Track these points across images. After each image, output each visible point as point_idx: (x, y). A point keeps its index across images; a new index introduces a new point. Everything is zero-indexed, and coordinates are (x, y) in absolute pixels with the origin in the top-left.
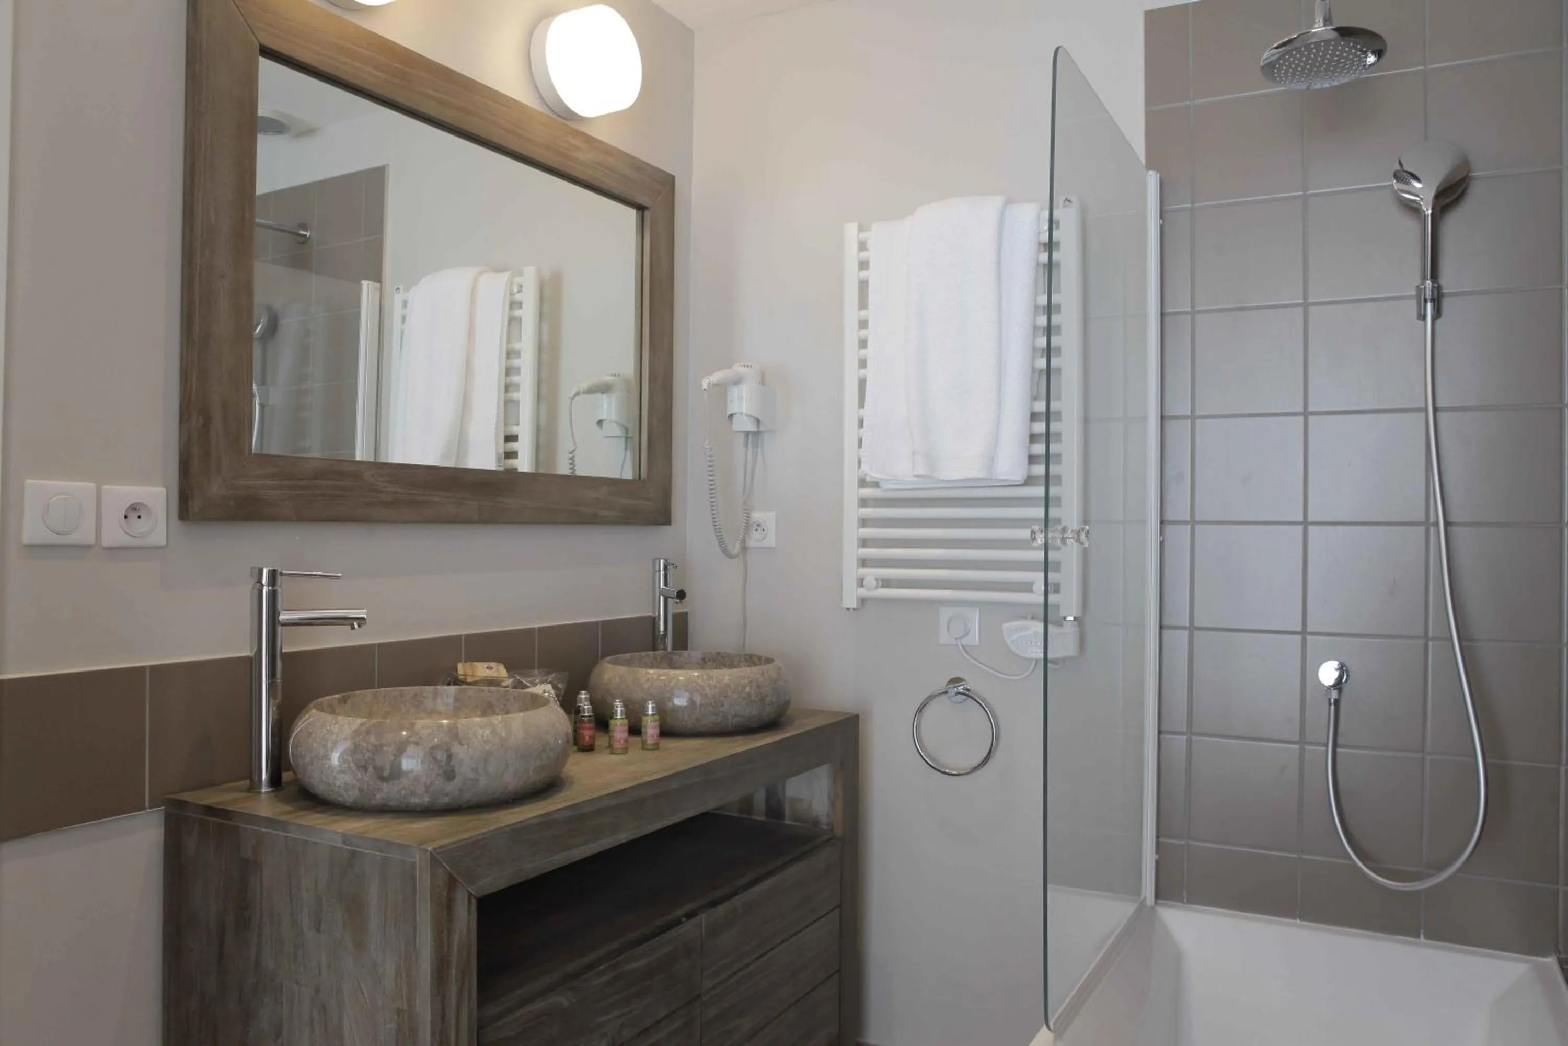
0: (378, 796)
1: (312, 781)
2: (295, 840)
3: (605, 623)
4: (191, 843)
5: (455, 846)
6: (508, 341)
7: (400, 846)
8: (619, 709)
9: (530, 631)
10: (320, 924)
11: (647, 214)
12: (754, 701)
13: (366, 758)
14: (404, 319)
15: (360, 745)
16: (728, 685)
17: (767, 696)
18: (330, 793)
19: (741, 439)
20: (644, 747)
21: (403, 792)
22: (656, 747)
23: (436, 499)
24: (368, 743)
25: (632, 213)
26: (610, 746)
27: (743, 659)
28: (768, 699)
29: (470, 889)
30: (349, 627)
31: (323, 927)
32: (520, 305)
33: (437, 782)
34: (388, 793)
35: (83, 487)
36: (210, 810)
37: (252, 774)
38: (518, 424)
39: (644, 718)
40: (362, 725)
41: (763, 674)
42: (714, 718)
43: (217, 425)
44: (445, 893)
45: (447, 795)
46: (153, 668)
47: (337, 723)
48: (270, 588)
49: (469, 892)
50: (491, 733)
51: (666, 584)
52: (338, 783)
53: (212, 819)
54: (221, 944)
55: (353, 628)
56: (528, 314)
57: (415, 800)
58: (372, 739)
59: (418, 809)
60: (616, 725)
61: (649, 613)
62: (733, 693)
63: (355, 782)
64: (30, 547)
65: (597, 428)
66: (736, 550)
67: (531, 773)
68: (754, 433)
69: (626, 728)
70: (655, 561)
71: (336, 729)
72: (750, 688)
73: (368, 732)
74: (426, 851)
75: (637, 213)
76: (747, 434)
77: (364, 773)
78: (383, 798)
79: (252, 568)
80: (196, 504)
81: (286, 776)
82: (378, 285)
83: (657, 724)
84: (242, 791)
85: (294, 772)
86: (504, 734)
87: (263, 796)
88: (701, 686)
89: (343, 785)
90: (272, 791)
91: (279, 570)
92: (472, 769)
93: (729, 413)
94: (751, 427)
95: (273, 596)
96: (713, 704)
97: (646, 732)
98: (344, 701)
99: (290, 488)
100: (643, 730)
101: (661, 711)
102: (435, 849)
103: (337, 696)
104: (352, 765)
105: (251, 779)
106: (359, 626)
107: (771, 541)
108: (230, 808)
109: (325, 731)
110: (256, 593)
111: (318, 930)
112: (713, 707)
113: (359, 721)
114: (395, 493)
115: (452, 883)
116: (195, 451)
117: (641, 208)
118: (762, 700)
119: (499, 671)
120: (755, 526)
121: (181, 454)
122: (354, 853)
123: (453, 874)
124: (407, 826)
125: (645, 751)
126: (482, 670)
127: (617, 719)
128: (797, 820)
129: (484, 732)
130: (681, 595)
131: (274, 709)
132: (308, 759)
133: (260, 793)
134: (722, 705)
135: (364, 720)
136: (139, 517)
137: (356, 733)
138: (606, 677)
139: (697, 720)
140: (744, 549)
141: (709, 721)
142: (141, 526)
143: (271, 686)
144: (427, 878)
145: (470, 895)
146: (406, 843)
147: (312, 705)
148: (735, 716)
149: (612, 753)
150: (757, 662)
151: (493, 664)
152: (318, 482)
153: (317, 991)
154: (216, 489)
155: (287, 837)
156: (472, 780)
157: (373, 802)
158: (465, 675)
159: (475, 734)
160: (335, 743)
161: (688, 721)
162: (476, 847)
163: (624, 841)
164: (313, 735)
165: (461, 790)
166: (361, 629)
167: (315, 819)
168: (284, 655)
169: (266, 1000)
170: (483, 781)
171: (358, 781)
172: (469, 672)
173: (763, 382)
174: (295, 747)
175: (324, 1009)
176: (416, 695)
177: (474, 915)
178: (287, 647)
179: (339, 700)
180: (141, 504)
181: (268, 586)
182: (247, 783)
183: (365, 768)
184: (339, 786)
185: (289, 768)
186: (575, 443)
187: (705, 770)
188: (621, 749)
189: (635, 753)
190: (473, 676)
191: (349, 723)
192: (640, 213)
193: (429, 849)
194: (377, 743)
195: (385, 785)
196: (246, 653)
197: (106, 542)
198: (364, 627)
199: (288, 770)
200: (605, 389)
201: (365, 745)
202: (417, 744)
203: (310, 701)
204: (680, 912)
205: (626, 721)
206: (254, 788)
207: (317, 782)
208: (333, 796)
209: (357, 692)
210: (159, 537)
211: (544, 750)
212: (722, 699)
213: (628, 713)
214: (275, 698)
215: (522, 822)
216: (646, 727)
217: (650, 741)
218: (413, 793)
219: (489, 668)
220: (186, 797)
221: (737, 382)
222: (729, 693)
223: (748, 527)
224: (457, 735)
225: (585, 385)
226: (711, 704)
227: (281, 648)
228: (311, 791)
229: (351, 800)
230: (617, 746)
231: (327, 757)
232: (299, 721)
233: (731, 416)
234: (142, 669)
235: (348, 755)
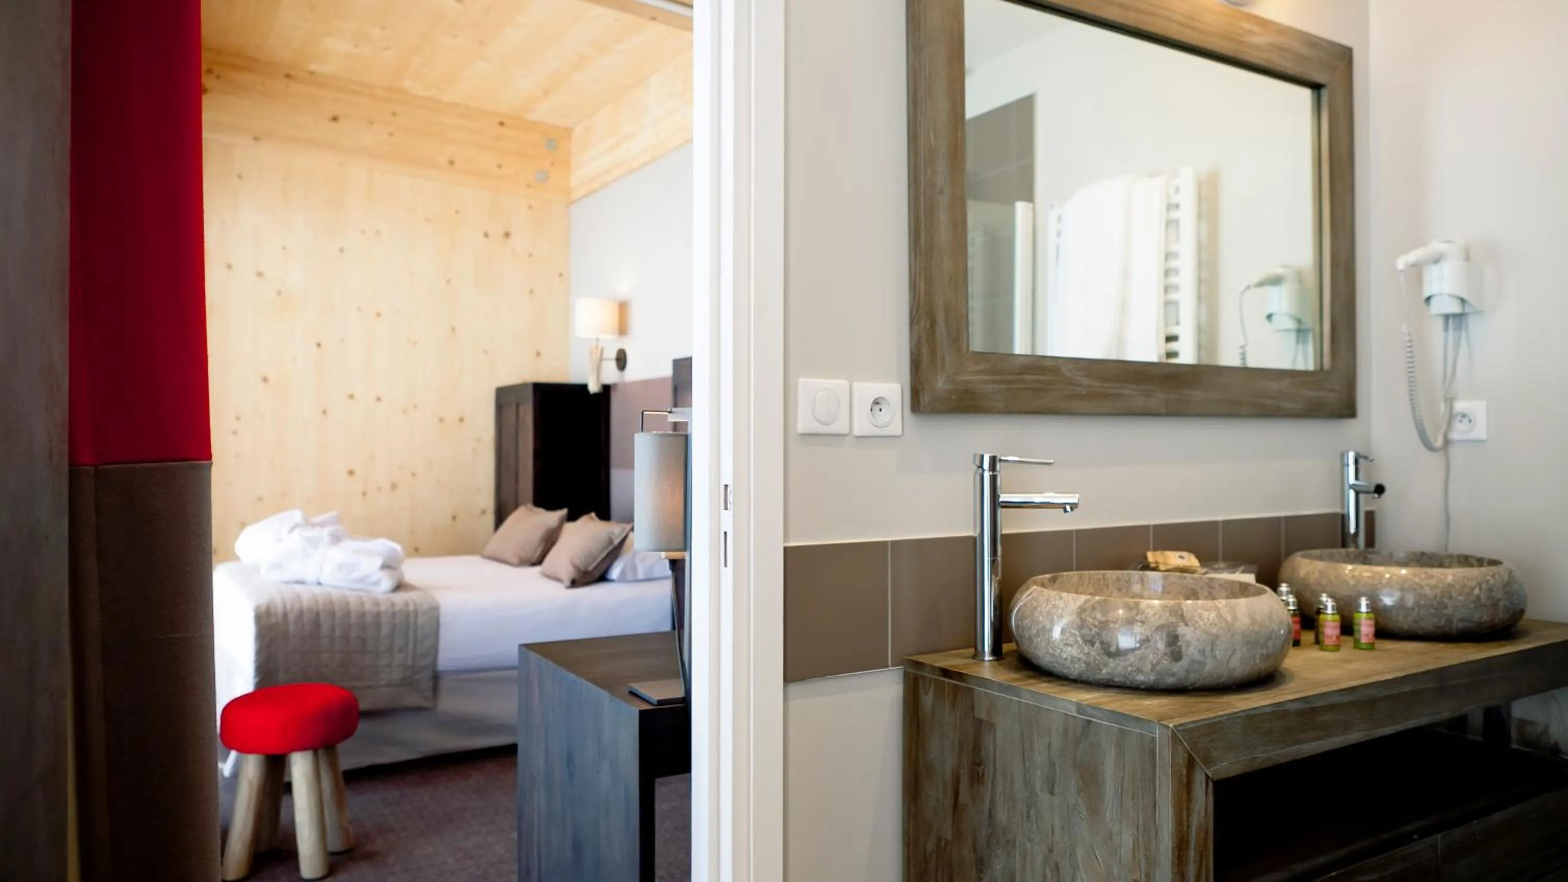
0: (1104, 671)
1: (1037, 652)
2: (1028, 705)
3: (1288, 519)
4: (927, 700)
5: (1195, 725)
6: (1167, 244)
7: (1138, 719)
8: (1329, 603)
9: (1214, 524)
10: (1053, 788)
11: (1325, 93)
12: (1485, 606)
13: (1093, 633)
14: (1059, 234)
15: (1086, 621)
16: (1450, 585)
17: (1499, 600)
18: (1056, 665)
19: (1440, 323)
20: (1357, 645)
21: (1130, 669)
22: (1371, 647)
23: (1125, 392)
24: (1094, 619)
25: (1306, 94)
26: (1318, 642)
27: (1455, 560)
28: (1502, 604)
29: (1207, 771)
30: (1062, 510)
31: (1057, 789)
32: (1177, 206)
33: (1164, 662)
34: (1112, 669)
35: (838, 384)
36: (946, 672)
37: (974, 643)
38: (1178, 323)
39: (1356, 615)
40: (1087, 601)
41: (1493, 576)
42: (1435, 620)
43: (941, 326)
44: (1185, 772)
45: (1173, 675)
46: (894, 543)
47: (1061, 598)
48: (991, 473)
49: (1206, 775)
50: (1216, 616)
51: (1357, 478)
52: (1064, 656)
53: (947, 680)
54: (956, 794)
55: (1065, 511)
56: (1187, 215)
57: (1141, 678)
58: (1099, 616)
59: (1143, 687)
60: (1327, 620)
61: (1338, 510)
62: (1460, 594)
63: (1082, 656)
64: (804, 435)
65: (1266, 322)
66: (1439, 443)
67: (1257, 661)
68: (1455, 316)
69: (1338, 624)
70: (1343, 455)
71: (1061, 604)
72: (1480, 589)
73: (1094, 609)
74: (1168, 727)
75: (1313, 93)
76: (1447, 317)
77: (1091, 648)
78: (1109, 674)
79: (975, 456)
80: (925, 398)
81: (1006, 647)
82: (1030, 205)
83: (1372, 622)
84: (967, 658)
85: (1017, 643)
86: (1229, 619)
87: (987, 664)
88: (1418, 584)
89: (1069, 657)
90: (994, 660)
91: (998, 457)
92: (1200, 651)
93: (1426, 295)
94: (1454, 308)
95: (993, 479)
96: (1436, 605)
97: (1359, 631)
98: (1053, 580)
99: (1000, 382)
100: (1356, 628)
101: (1376, 609)
102: (1175, 726)
103: (1048, 576)
104: (1079, 639)
105: (976, 648)
106: (1072, 509)
107: (1480, 432)
108: (965, 672)
109: (1050, 606)
110: (978, 477)
111: (1052, 793)
112: (1436, 609)
113: (1083, 598)
114: (1090, 386)
115: (1191, 764)
116: (925, 350)
117: (1316, 87)
118: (1495, 605)
119: (1191, 560)
120: (1459, 417)
121: (912, 354)
122: (1089, 722)
123: (1191, 752)
124: (1136, 702)
125: (1357, 651)
126: (1174, 558)
127: (1328, 614)
128: (1526, 743)
129: (1209, 615)
130: (1380, 489)
131: (996, 585)
132: (1034, 632)
133: (983, 660)
134: (1446, 608)
135: (1088, 597)
136: (881, 410)
137: (1082, 610)
138: (1302, 573)
139: (1415, 621)
140: (1447, 442)
141: (1429, 624)
142: (884, 417)
143: (993, 562)
144: (1168, 754)
145: (1207, 777)
146: (1142, 717)
147: (1030, 581)
148: (1462, 620)
149: (1322, 649)
150: (1476, 563)
151: (1185, 554)
152: (1023, 377)
153: (1051, 851)
154: (941, 384)
155: (1020, 702)
156: (1198, 662)
157: (1099, 677)
158: (1157, 562)
159: (1200, 617)
160: (1061, 617)
161: (1404, 622)
162: (1213, 728)
163: (1355, 742)
164: (1039, 609)
165: (1187, 671)
166: (1073, 512)
167: (1044, 688)
168: (1004, 537)
169: (999, 852)
170: (1209, 666)
171: (1084, 654)
172: (1160, 560)
173: (1467, 258)
174: (1021, 617)
175: (1058, 869)
176: (1118, 579)
177: (1211, 799)
178: (1006, 529)
179: (1049, 580)
180: (882, 398)
181: (990, 471)
182: (972, 650)
183: (1092, 643)
184: (1066, 659)
185: (1011, 638)
186: (1245, 336)
187: (1441, 674)
188: (1333, 646)
189: (1347, 650)
190: (1165, 564)
191: (1074, 600)
192: (1316, 92)
193: (1171, 725)
194: (1104, 619)
195: (1111, 660)
196: (970, 533)
197: (857, 432)
198: (1075, 510)
199: (1010, 641)
200: (1276, 281)
201: (1091, 621)
202: (1143, 622)
203: (1028, 579)
204: (1410, 828)
205: (1337, 617)
206: (978, 655)
207: (1043, 656)
208: (1057, 668)
209: (1065, 573)
210: (895, 428)
211: (1270, 638)
212: (1446, 600)
213: (1339, 609)
214: (996, 575)
215: (1254, 709)
216: (1359, 625)
217: (1364, 640)
218: (1139, 671)
219: (1182, 557)
220: (921, 659)
221: (1437, 260)
222: (1454, 595)
223: (1451, 418)
224: (1182, 617)
225: (1257, 278)
226: (1432, 606)
227: (1001, 531)
228: (1035, 662)
229: (1076, 673)
230: (1328, 642)
231: (1051, 630)
232: (1022, 595)
233: (1428, 299)
234: (885, 543)
235: (1075, 629)
